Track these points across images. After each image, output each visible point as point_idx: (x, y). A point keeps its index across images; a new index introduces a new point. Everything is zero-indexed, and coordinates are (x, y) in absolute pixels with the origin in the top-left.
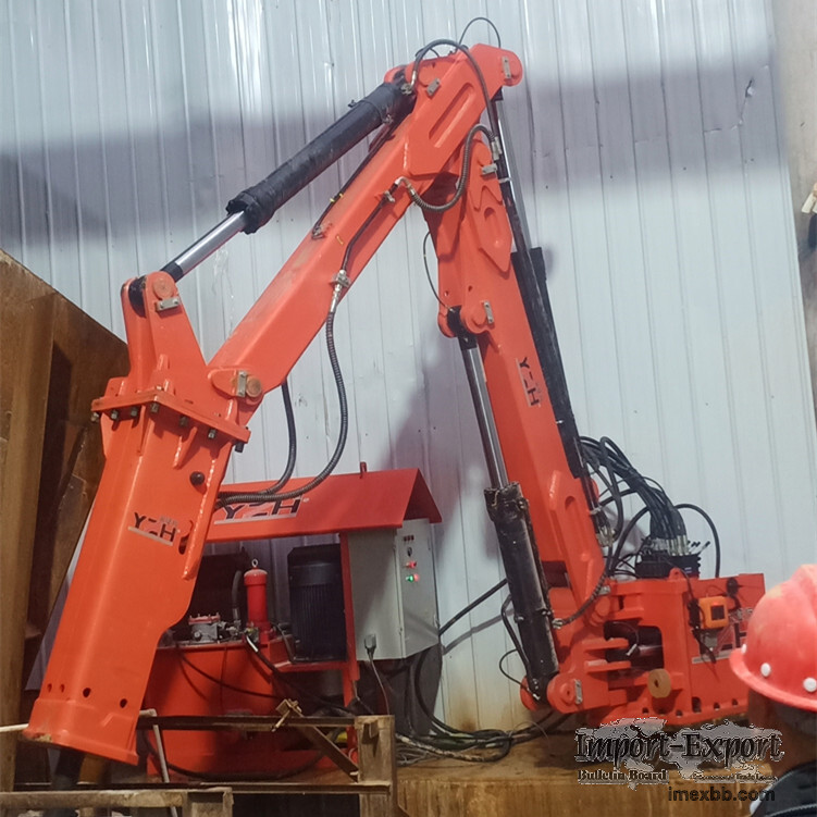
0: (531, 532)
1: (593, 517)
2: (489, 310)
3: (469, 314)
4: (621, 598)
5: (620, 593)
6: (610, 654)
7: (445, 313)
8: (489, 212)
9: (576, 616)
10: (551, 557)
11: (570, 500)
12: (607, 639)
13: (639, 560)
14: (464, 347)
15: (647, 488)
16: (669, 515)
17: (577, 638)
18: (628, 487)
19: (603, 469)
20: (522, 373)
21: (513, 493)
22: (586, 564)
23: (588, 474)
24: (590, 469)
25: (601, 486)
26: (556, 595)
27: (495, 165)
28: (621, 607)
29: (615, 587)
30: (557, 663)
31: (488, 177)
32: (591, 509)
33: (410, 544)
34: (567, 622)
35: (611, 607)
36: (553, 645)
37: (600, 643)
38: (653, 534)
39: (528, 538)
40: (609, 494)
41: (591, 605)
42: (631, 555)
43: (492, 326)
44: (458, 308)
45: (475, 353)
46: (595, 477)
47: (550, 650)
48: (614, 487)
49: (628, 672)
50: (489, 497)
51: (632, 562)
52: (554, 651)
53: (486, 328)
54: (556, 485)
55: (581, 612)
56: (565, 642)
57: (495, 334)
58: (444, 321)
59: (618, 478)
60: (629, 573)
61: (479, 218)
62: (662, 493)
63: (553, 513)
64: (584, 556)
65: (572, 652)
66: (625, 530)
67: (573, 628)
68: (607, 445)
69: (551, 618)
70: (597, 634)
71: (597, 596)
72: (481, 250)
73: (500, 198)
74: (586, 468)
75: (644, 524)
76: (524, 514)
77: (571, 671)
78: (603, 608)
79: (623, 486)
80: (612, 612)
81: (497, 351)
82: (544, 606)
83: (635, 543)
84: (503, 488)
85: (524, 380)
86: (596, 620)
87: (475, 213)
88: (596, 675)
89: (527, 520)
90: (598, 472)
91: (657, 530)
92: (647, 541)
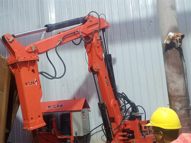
0: (107, 111)
1: (120, 108)
2: (98, 67)
3: (94, 67)
4: (126, 125)
5: (125, 124)
6: (124, 136)
7: (90, 67)
8: (98, 47)
9: (117, 128)
10: (112, 116)
11: (115, 105)
12: (123, 133)
13: (129, 117)
14: (94, 74)
15: (131, 102)
16: (135, 108)
17: (117, 133)
18: (127, 103)
21: (104, 104)
22: (119, 118)
23: (119, 100)
25: (122, 102)
26: (113, 124)
27: (99, 38)
28: (126, 126)
29: (124, 122)
30: (113, 138)
31: (98, 40)
33: (84, 113)
34: (115, 129)
36: (112, 134)
37: (122, 134)
38: (132, 112)
39: (107, 113)
40: (123, 104)
41: (120, 126)
42: (128, 116)
43: (99, 70)
44: (92, 67)
45: (96, 75)
47: (111, 135)
49: (127, 139)
50: (99, 104)
51: (128, 117)
52: (112, 135)
53: (98, 70)
54: (112, 102)
55: (118, 127)
56: (114, 133)
57: (99, 71)
58: (89, 69)
59: (125, 101)
60: (127, 119)
61: (96, 48)
62: (134, 103)
63: (112, 107)
64: (118, 116)
65: (116, 136)
66: (127, 111)
67: (116, 131)
68: (123, 94)
69: (112, 129)
70: (121, 132)
71: (121, 124)
72: (97, 55)
73: (100, 44)
74: (118, 98)
75: (130, 109)
76: (106, 108)
77: (116, 139)
78: (122, 127)
80: (124, 127)
81: (100, 75)
82: (110, 126)
83: (128, 113)
84: (102, 102)
86: (121, 129)
88: (121, 140)
89: (107, 109)
90: (121, 100)
91: (133, 111)
92: (131, 113)
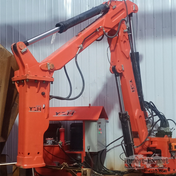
1: (146, 121)
2: (123, 67)
3: (117, 68)
4: (152, 142)
5: (151, 140)
6: (148, 155)
7: (112, 67)
8: (125, 42)
9: (140, 146)
10: (135, 130)
11: (140, 116)
12: (147, 151)
13: (157, 132)
14: (116, 76)
15: (160, 115)
16: (165, 121)
17: (140, 151)
18: (155, 114)
19: (150, 110)
20: (130, 84)
21: (126, 114)
22: (144, 132)
23: (145, 110)
24: (146, 109)
25: (148, 114)
26: (135, 140)
27: (127, 30)
28: (152, 144)
31: (125, 32)
32: (146, 119)
33: (100, 124)
34: (137, 147)
35: (149, 144)
36: (134, 152)
39: (129, 125)
40: (150, 116)
41: (144, 143)
42: (155, 131)
43: (123, 71)
44: (115, 66)
45: (119, 78)
46: (147, 111)
48: (152, 114)
50: (120, 114)
51: (155, 133)
53: (122, 72)
54: (137, 112)
56: (137, 152)
57: (124, 73)
58: (111, 69)
59: (153, 112)
60: (154, 135)
61: (122, 43)
62: (164, 116)
63: (136, 119)
64: (143, 131)
66: (154, 124)
67: (139, 148)
68: (151, 104)
69: (134, 146)
70: (145, 150)
71: (146, 141)
72: (122, 52)
73: (128, 38)
74: (145, 109)
75: (159, 123)
76: (128, 119)
78: (147, 144)
79: (154, 114)
80: (149, 145)
81: (124, 77)
82: (132, 142)
83: (156, 128)
84: (124, 112)
85: (131, 85)
86: (145, 147)
87: (121, 42)
89: (129, 121)
90: (148, 110)
91: (162, 125)
92: (159, 128)
